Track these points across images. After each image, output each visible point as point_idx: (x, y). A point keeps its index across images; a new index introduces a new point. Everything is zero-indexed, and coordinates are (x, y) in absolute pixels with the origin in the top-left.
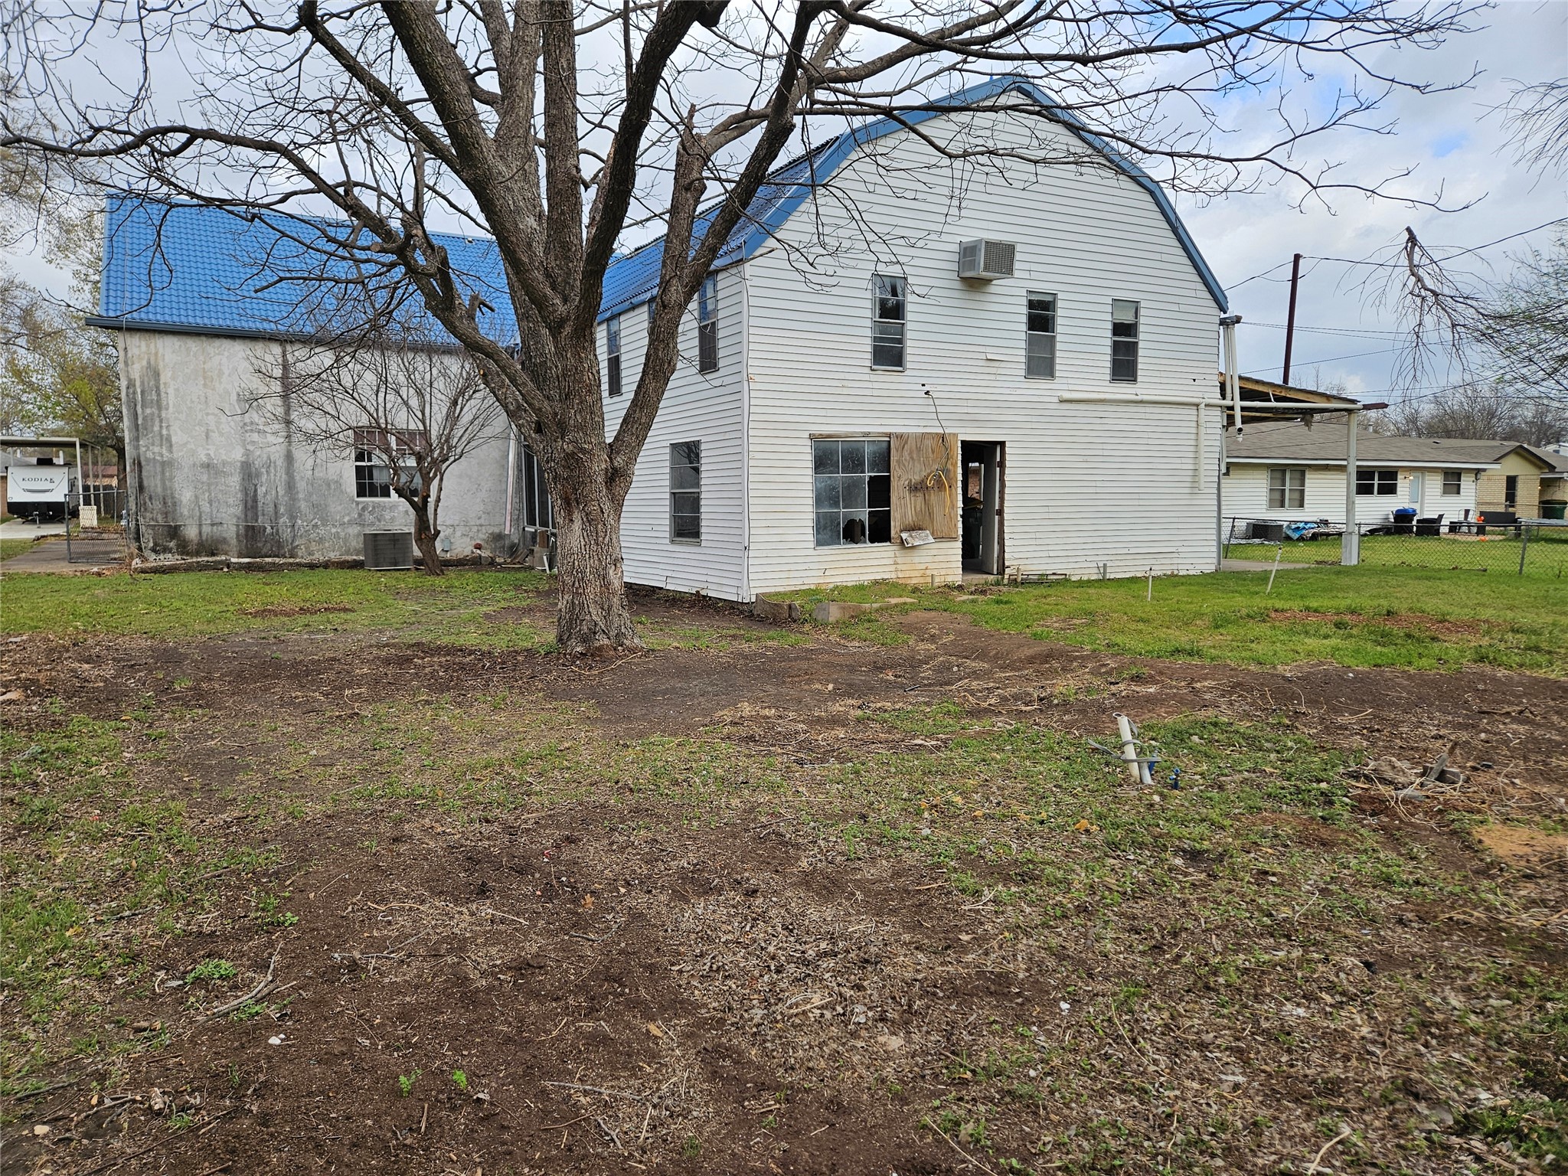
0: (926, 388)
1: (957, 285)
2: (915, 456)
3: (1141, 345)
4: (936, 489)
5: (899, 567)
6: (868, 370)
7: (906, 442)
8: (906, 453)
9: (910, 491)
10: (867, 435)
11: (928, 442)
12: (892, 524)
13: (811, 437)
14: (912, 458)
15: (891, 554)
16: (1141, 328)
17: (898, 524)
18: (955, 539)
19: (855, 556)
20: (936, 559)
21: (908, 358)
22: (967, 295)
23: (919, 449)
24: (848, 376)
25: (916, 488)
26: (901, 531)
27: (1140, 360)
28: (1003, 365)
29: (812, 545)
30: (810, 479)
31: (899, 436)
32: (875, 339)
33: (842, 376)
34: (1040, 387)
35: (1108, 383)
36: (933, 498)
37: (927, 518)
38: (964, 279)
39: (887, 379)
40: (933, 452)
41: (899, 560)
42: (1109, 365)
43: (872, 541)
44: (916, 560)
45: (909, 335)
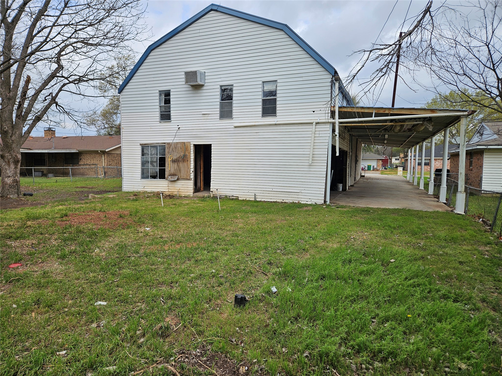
0: (179, 127)
1: (191, 89)
2: (174, 150)
3: (278, 99)
4: (182, 161)
5: (170, 188)
6: (158, 122)
7: (171, 145)
8: (171, 149)
9: (172, 162)
10: (158, 143)
11: (179, 145)
12: (166, 173)
13: (141, 145)
14: (173, 151)
15: (167, 183)
16: (278, 92)
17: (168, 173)
18: (190, 179)
19: (154, 183)
20: (183, 186)
21: (172, 117)
22: (194, 92)
23: (175, 148)
24: (152, 125)
25: (174, 161)
26: (169, 175)
27: (278, 106)
28: (210, 115)
29: (140, 178)
30: (140, 158)
31: (168, 144)
32: (161, 112)
33: (150, 125)
34: (226, 123)
35: (261, 118)
36: (181, 164)
37: (179, 172)
38: (192, 86)
39: (165, 125)
40: (181, 149)
41: (170, 186)
42: (261, 110)
43: (160, 178)
44: (176, 186)
45: (172, 109)
